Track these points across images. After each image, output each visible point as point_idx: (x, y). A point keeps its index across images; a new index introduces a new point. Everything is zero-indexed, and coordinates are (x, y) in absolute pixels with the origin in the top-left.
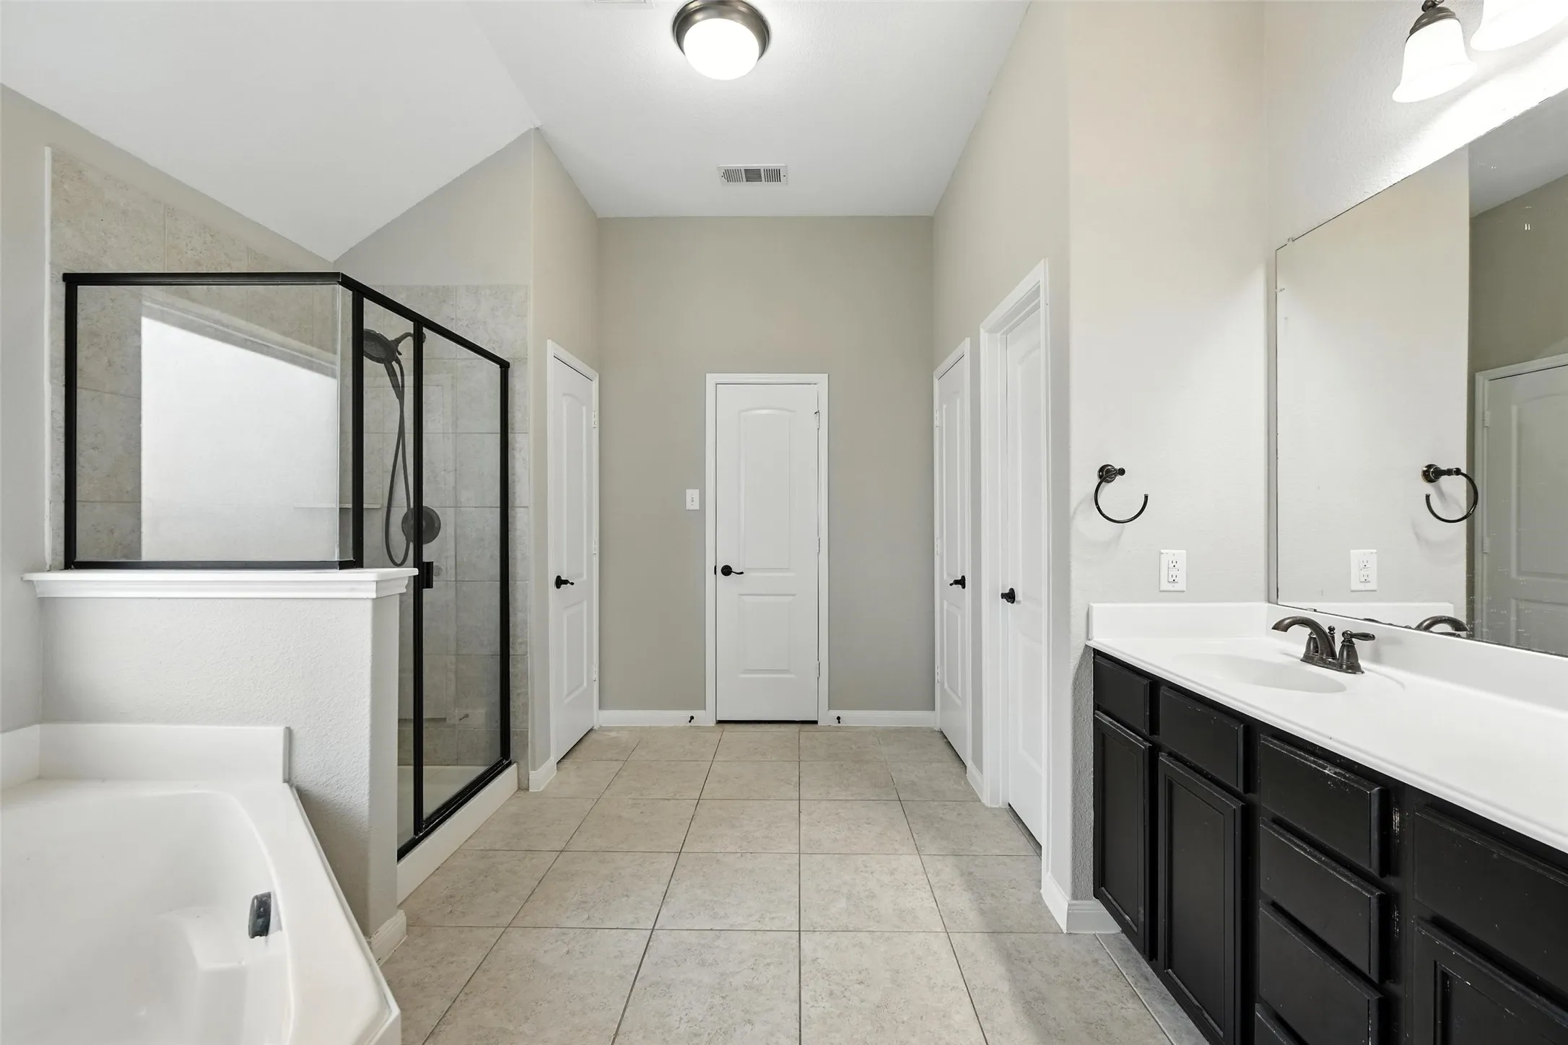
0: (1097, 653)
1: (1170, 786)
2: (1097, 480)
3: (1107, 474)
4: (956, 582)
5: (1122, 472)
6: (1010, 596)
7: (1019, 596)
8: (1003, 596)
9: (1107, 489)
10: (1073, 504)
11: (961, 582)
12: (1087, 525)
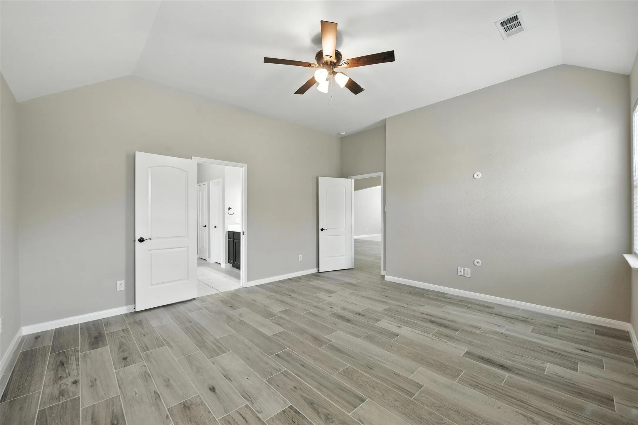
0: (228, 231)
1: (235, 243)
2: (228, 209)
3: (229, 209)
4: (204, 226)
5: (231, 208)
6: (215, 227)
7: (217, 227)
8: (214, 227)
9: (229, 210)
10: (225, 212)
11: (206, 226)
12: (227, 215)
